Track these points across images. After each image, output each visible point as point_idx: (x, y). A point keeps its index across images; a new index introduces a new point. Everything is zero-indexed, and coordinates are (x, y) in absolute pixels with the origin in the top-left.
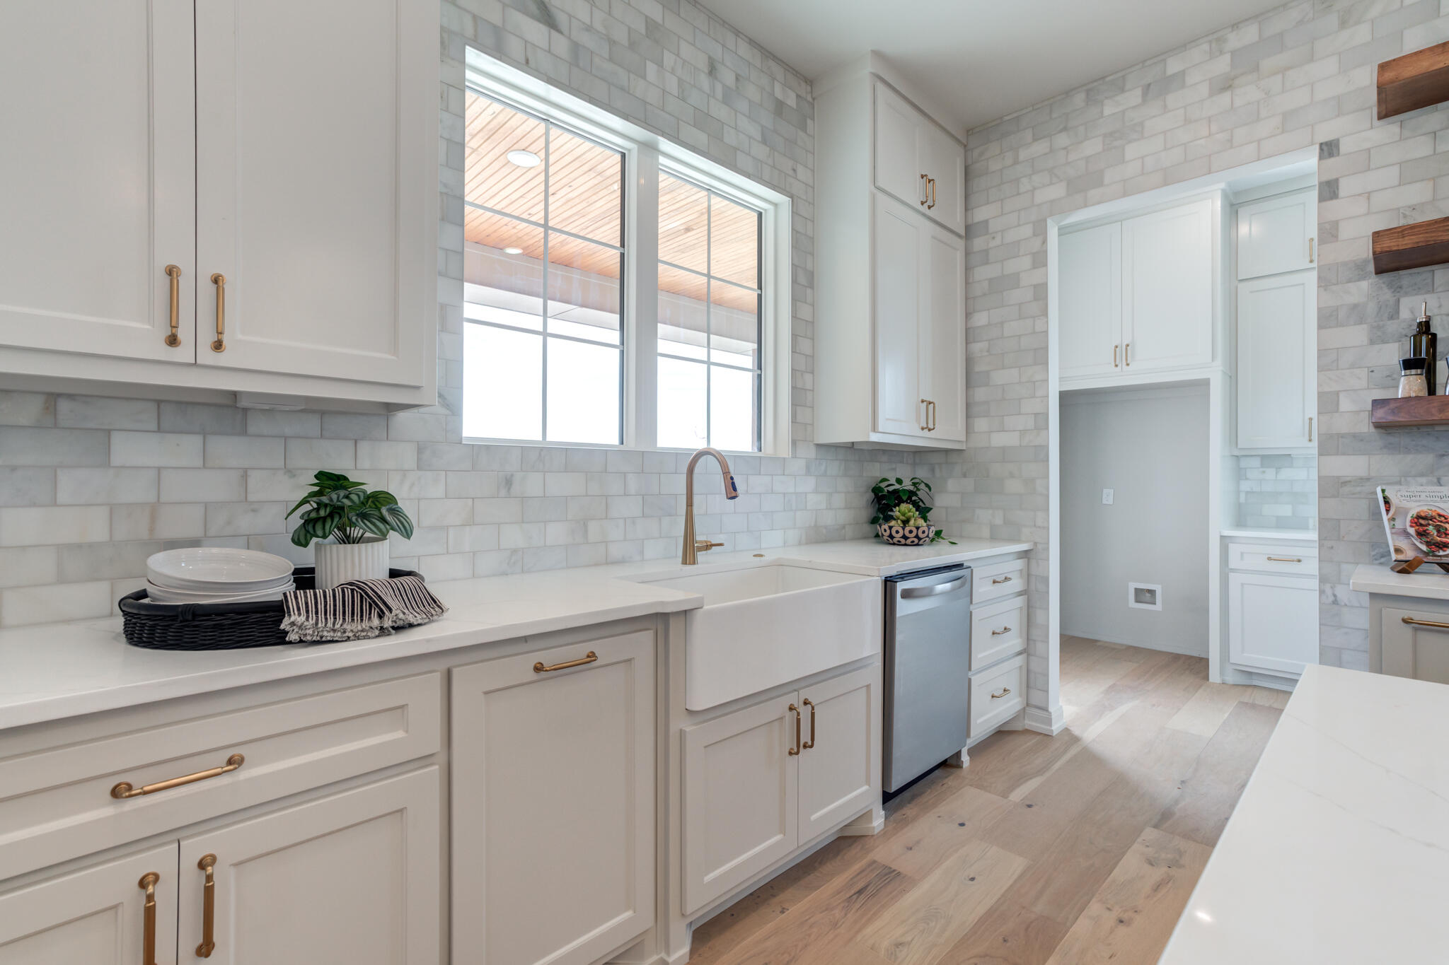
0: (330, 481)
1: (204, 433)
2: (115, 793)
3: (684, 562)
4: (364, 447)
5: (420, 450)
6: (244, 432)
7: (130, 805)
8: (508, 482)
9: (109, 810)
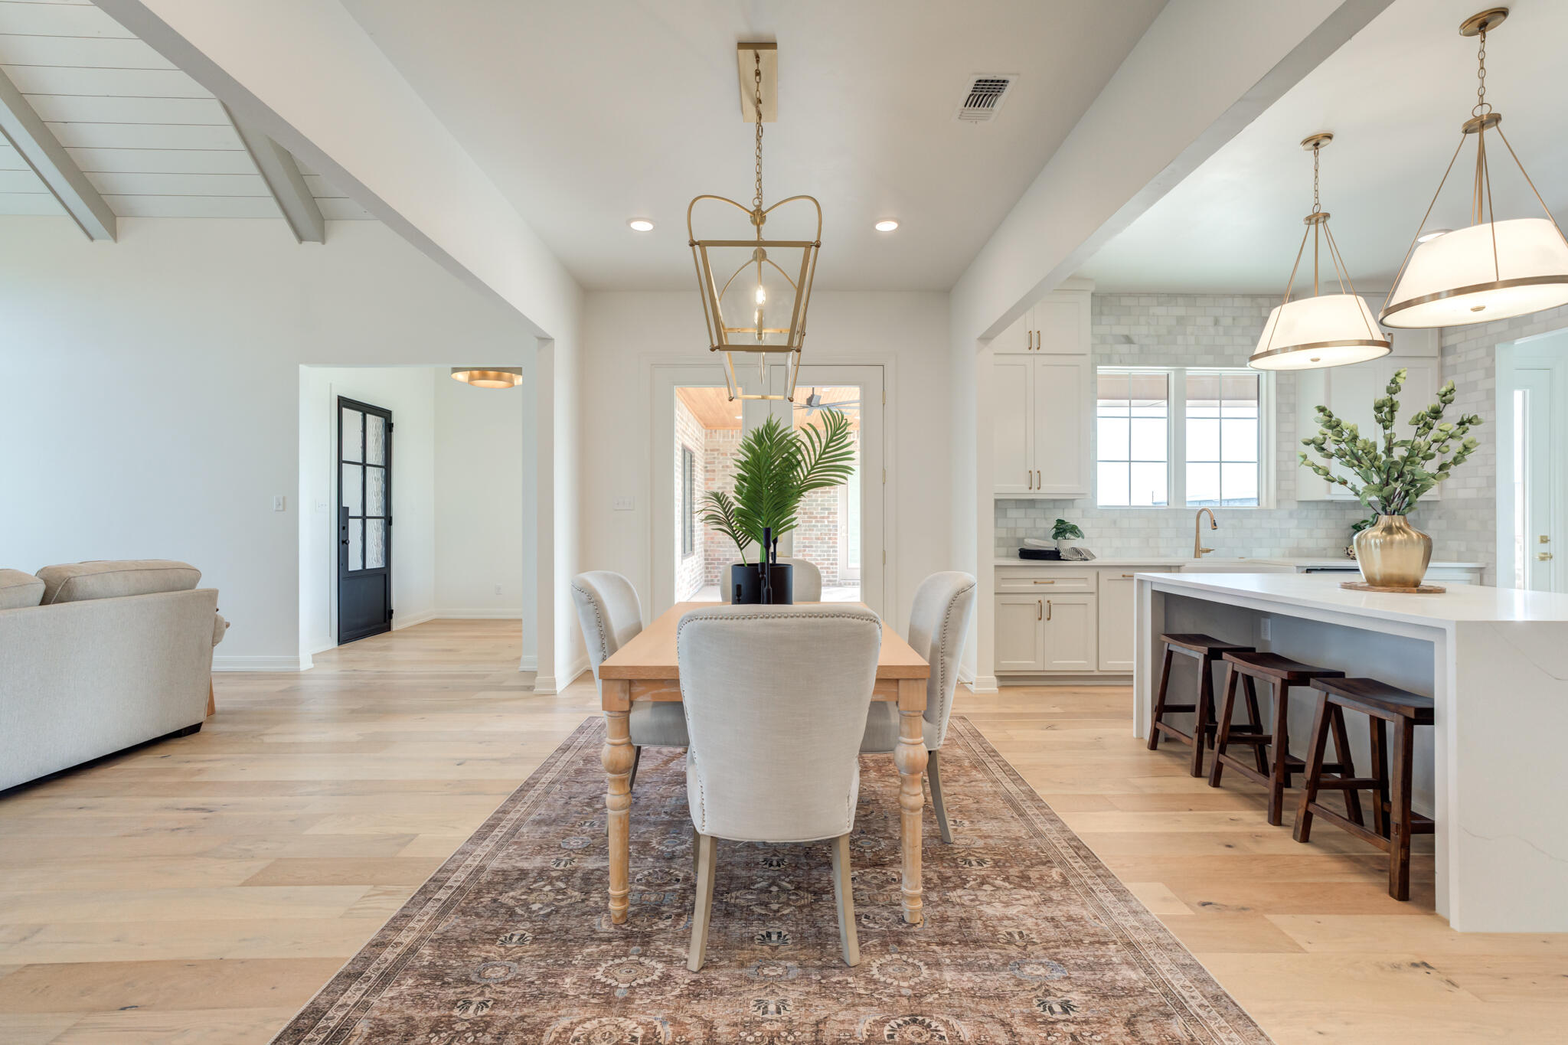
0: (1060, 522)
1: (1025, 508)
2: (1035, 583)
3: (1195, 557)
4: (1066, 510)
5: (1083, 512)
6: (1034, 508)
7: (1037, 585)
8: (1115, 522)
9: (1033, 585)
